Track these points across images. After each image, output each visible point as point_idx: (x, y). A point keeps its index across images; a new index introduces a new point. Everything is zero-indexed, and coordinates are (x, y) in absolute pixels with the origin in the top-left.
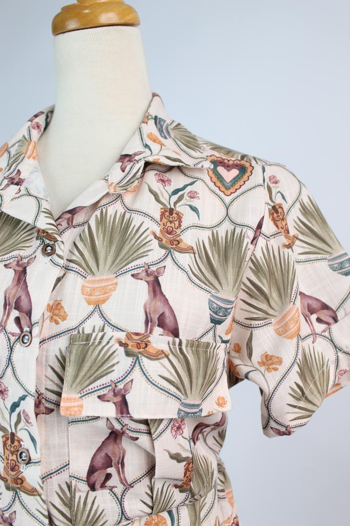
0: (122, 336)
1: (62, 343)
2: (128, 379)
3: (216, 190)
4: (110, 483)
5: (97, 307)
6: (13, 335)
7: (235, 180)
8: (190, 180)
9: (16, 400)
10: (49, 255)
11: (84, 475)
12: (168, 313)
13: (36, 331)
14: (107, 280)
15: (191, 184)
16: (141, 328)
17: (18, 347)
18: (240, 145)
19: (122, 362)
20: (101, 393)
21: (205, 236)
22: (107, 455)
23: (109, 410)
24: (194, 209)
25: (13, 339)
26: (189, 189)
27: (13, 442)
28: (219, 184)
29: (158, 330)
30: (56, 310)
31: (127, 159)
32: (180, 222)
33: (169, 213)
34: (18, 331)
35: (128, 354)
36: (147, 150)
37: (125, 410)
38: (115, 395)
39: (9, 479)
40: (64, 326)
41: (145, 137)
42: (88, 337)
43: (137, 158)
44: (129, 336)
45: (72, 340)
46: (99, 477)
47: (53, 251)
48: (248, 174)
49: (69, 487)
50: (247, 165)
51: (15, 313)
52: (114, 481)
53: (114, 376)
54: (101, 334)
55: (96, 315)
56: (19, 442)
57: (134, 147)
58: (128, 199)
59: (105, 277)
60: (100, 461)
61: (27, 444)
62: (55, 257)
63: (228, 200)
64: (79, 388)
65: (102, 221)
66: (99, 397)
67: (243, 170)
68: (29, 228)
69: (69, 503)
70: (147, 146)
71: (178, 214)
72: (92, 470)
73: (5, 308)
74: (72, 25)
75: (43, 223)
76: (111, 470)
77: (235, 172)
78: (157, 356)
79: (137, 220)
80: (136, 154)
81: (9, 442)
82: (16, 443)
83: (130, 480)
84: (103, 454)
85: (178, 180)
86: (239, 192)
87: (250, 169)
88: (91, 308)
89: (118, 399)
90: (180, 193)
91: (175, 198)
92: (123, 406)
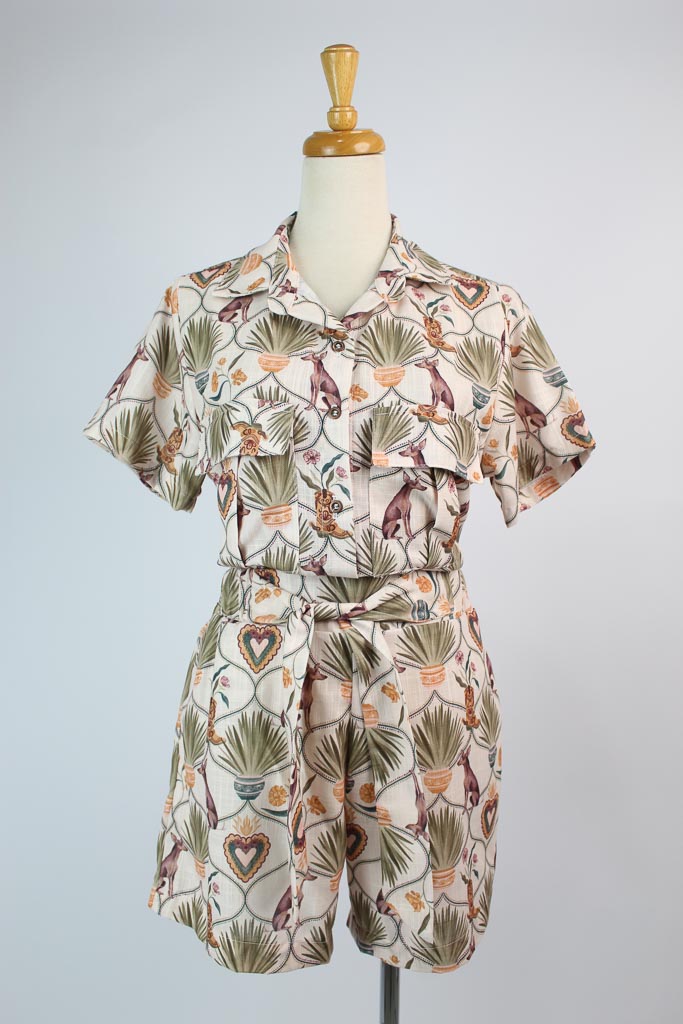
0: (415, 408)
1: (366, 416)
2: (422, 439)
3: (461, 305)
4: (397, 534)
5: (392, 387)
6: (323, 410)
7: (475, 297)
8: (440, 296)
9: (329, 461)
10: (339, 350)
11: (380, 525)
12: (447, 392)
13: (344, 406)
14: (395, 369)
15: (442, 299)
16: (430, 402)
17: (329, 421)
18: (475, 270)
19: (417, 427)
20: (402, 450)
21: (461, 340)
22: (397, 508)
23: (408, 462)
24: (449, 320)
25: (322, 414)
26: (440, 303)
27: (325, 497)
28: (462, 300)
29: (441, 404)
30: (356, 392)
31: (389, 275)
32: (440, 329)
33: (429, 321)
34: (326, 408)
35: (421, 420)
36: (404, 268)
37: (421, 461)
38: (412, 451)
39: (322, 527)
40: (365, 402)
41: (400, 256)
42: (388, 409)
43: (399, 274)
44: (421, 407)
45: (375, 412)
46: (391, 526)
47: (343, 347)
48: (485, 292)
49: (370, 534)
50: (483, 285)
51: (322, 394)
52: (401, 532)
53: (411, 437)
54: (398, 407)
55: (392, 393)
56: (331, 496)
57: (391, 264)
58: (393, 308)
59: (392, 367)
60: (392, 512)
61: (338, 495)
62: (345, 352)
63: (472, 313)
64: (383, 448)
65: (379, 324)
66: (400, 453)
67: (480, 289)
68: (309, 330)
69: (370, 547)
70: (403, 264)
71: (436, 322)
72: (386, 521)
73: (312, 390)
74: (329, 151)
75: (333, 324)
76: (400, 522)
77: (473, 291)
78: (441, 422)
79: (407, 326)
80: (396, 271)
81: (322, 497)
82: (328, 497)
83: (413, 532)
84: (394, 508)
85: (430, 296)
86: (480, 307)
87: (486, 289)
88: (387, 389)
89: (416, 454)
90: (434, 306)
91: (431, 310)
92: (420, 458)
